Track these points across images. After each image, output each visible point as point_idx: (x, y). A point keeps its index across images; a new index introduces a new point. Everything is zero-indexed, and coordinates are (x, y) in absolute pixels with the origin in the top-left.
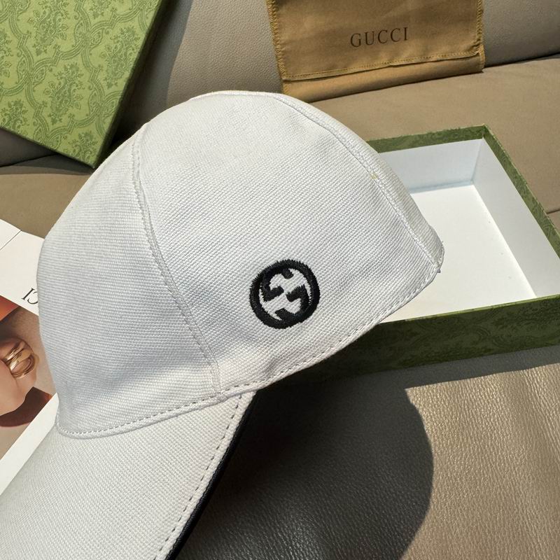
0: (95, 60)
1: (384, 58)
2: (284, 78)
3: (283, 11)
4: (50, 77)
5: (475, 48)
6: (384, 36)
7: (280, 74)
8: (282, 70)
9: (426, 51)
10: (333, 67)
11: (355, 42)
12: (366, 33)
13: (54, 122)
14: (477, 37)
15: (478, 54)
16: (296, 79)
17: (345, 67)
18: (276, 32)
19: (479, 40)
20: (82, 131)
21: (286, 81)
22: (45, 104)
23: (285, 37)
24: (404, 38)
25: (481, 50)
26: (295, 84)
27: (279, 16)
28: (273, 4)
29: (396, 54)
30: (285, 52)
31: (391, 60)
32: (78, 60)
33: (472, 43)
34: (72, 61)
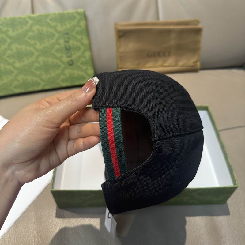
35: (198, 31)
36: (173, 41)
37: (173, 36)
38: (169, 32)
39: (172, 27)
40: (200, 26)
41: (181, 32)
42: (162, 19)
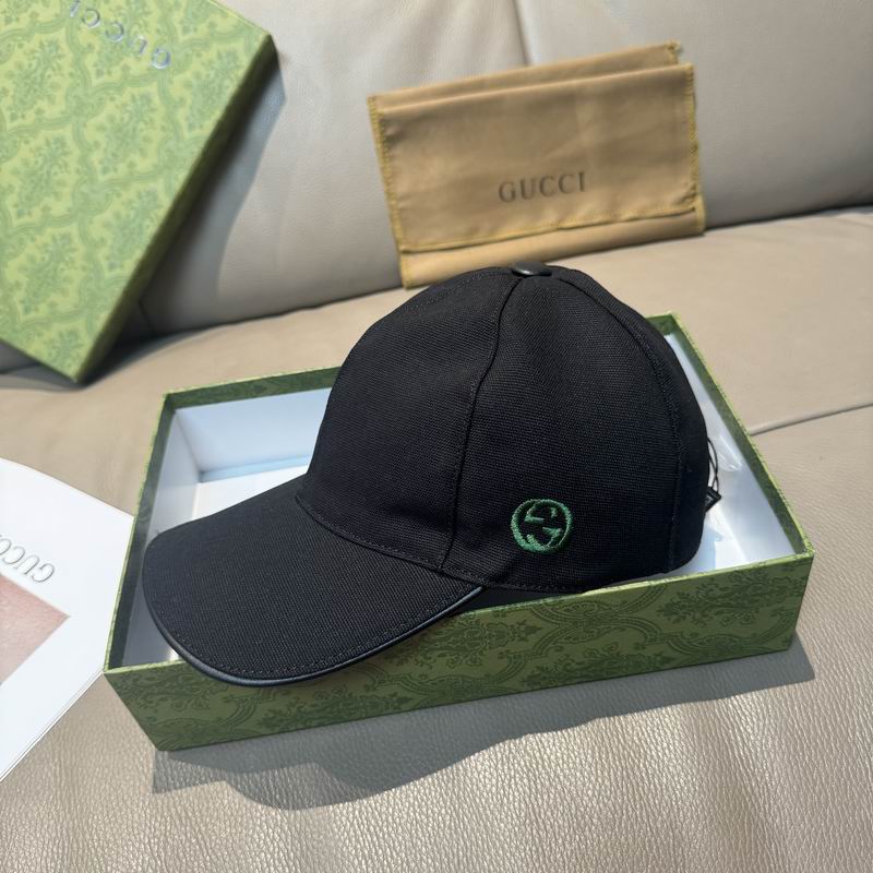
0: (96, 231)
1: (550, 217)
2: (402, 248)
3: (398, 150)
4: (30, 249)
5: (688, 200)
6: (550, 185)
7: (397, 242)
8: (399, 235)
9: (613, 207)
10: (474, 231)
11: (507, 193)
12: (522, 183)
13: (27, 310)
14: (691, 184)
15: (693, 209)
16: (420, 248)
17: (493, 231)
18: (389, 181)
19: (694, 188)
20: (64, 327)
21: (407, 252)
22: (18, 285)
23: (402, 186)
24: (579, 187)
25: (699, 203)
26: (419, 256)
27: (392, 158)
28: (383, 142)
29: (568, 211)
30: (402, 210)
31: (560, 221)
32: (73, 229)
33: (682, 192)
34: (64, 230)
35: (680, 85)
36: (587, 133)
37: (585, 113)
38: (568, 99)
39: (575, 82)
40: (684, 64)
41: (613, 97)
42: (539, 58)
